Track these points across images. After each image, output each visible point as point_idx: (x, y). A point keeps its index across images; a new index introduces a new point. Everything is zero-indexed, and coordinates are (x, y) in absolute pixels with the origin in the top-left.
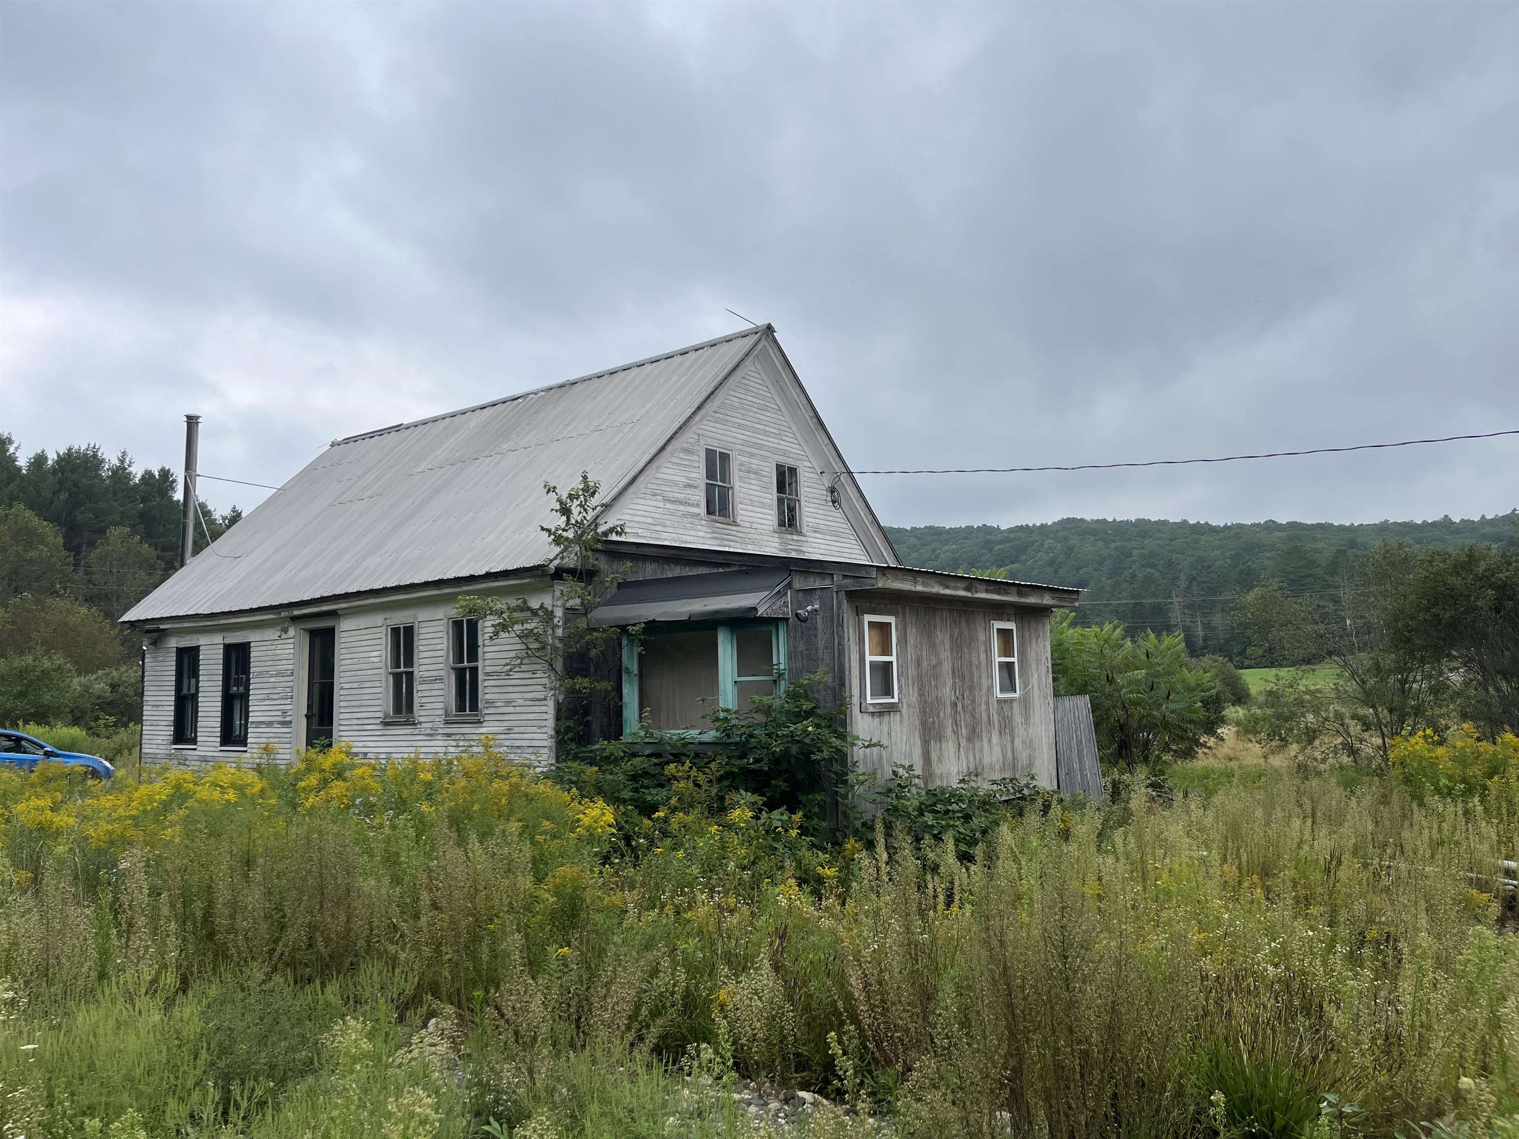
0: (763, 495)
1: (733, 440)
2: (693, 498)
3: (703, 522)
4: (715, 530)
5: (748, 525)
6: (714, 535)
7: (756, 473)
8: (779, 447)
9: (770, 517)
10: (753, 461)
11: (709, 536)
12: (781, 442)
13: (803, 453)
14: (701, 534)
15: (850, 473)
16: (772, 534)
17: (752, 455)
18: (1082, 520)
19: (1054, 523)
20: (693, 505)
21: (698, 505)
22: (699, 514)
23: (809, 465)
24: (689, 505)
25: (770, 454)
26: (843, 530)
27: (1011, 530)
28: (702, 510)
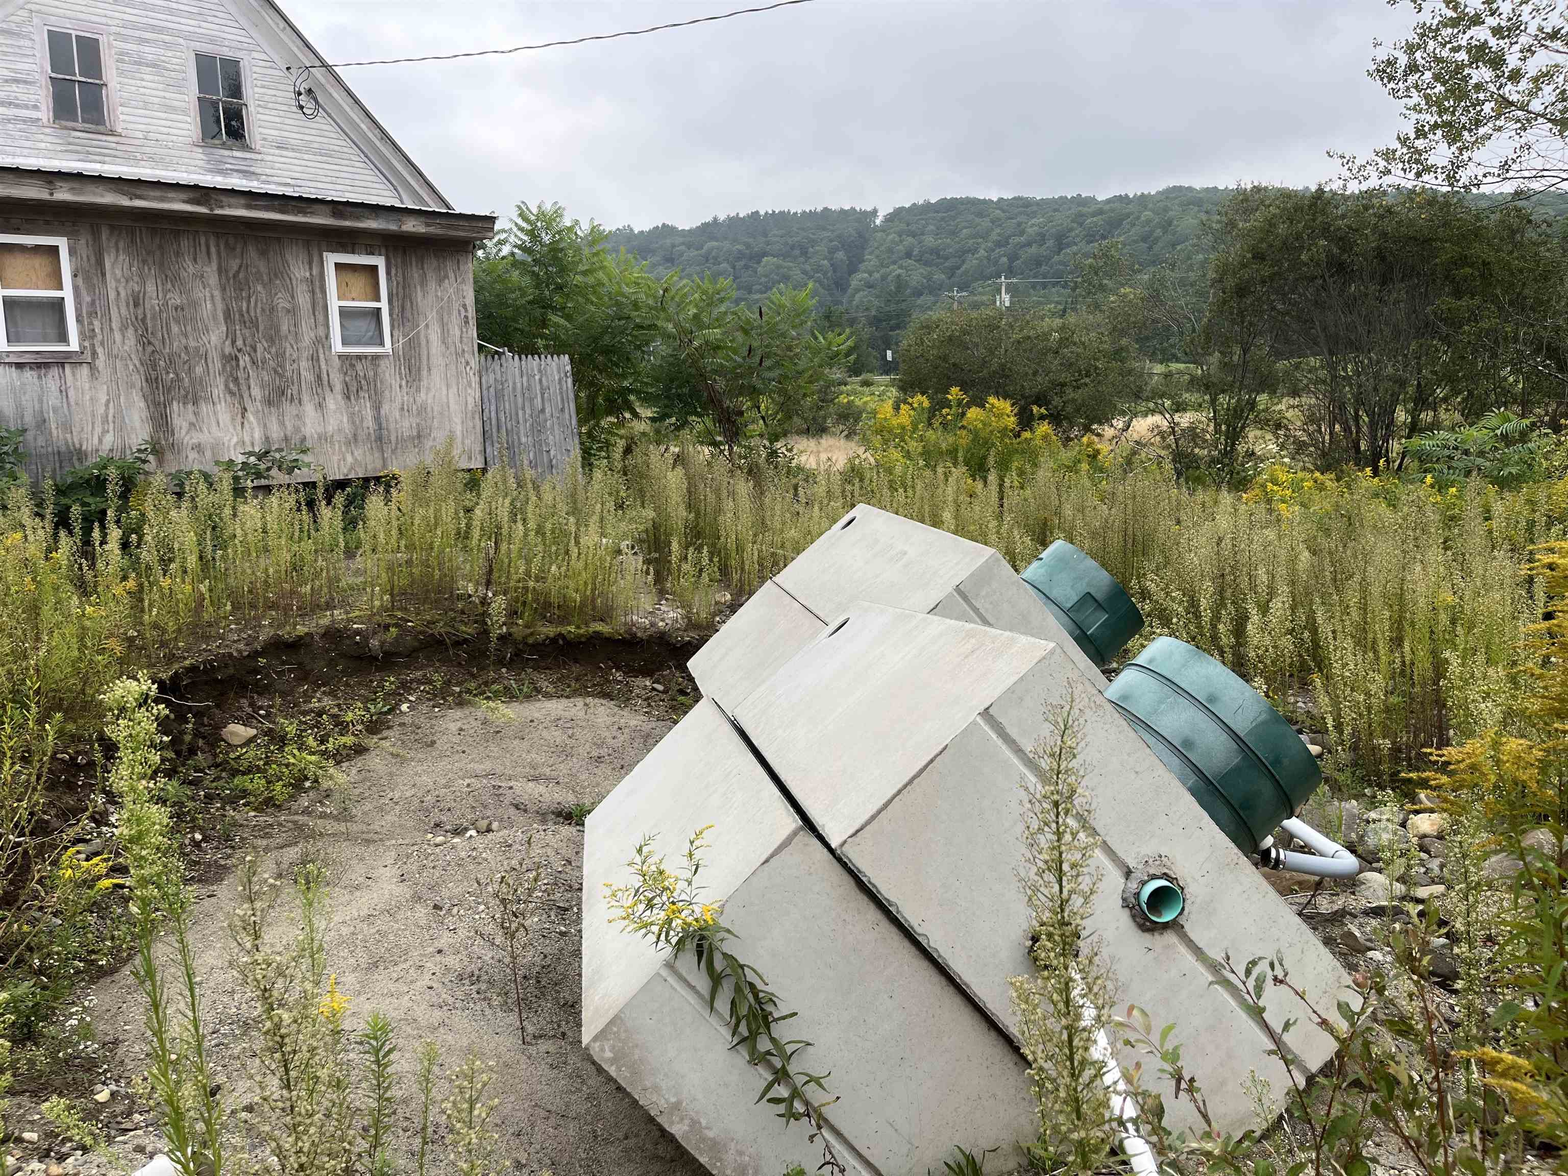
0: (167, 95)
1: (104, 20)
2: (25, 97)
3: (48, 130)
4: (71, 140)
5: (140, 135)
6: (71, 147)
7: (154, 66)
8: (201, 31)
9: (187, 126)
10: (147, 49)
11: (59, 148)
12: (204, 24)
13: (250, 41)
14: (43, 145)
15: (324, 65)
16: (189, 148)
17: (142, 41)
18: (1190, 189)
19: (1158, 193)
20: (26, 107)
21: (35, 107)
22: (38, 119)
23: (265, 57)
24: (17, 106)
25: (181, 41)
26: (337, 148)
27: (1108, 201)
28: (45, 113)
